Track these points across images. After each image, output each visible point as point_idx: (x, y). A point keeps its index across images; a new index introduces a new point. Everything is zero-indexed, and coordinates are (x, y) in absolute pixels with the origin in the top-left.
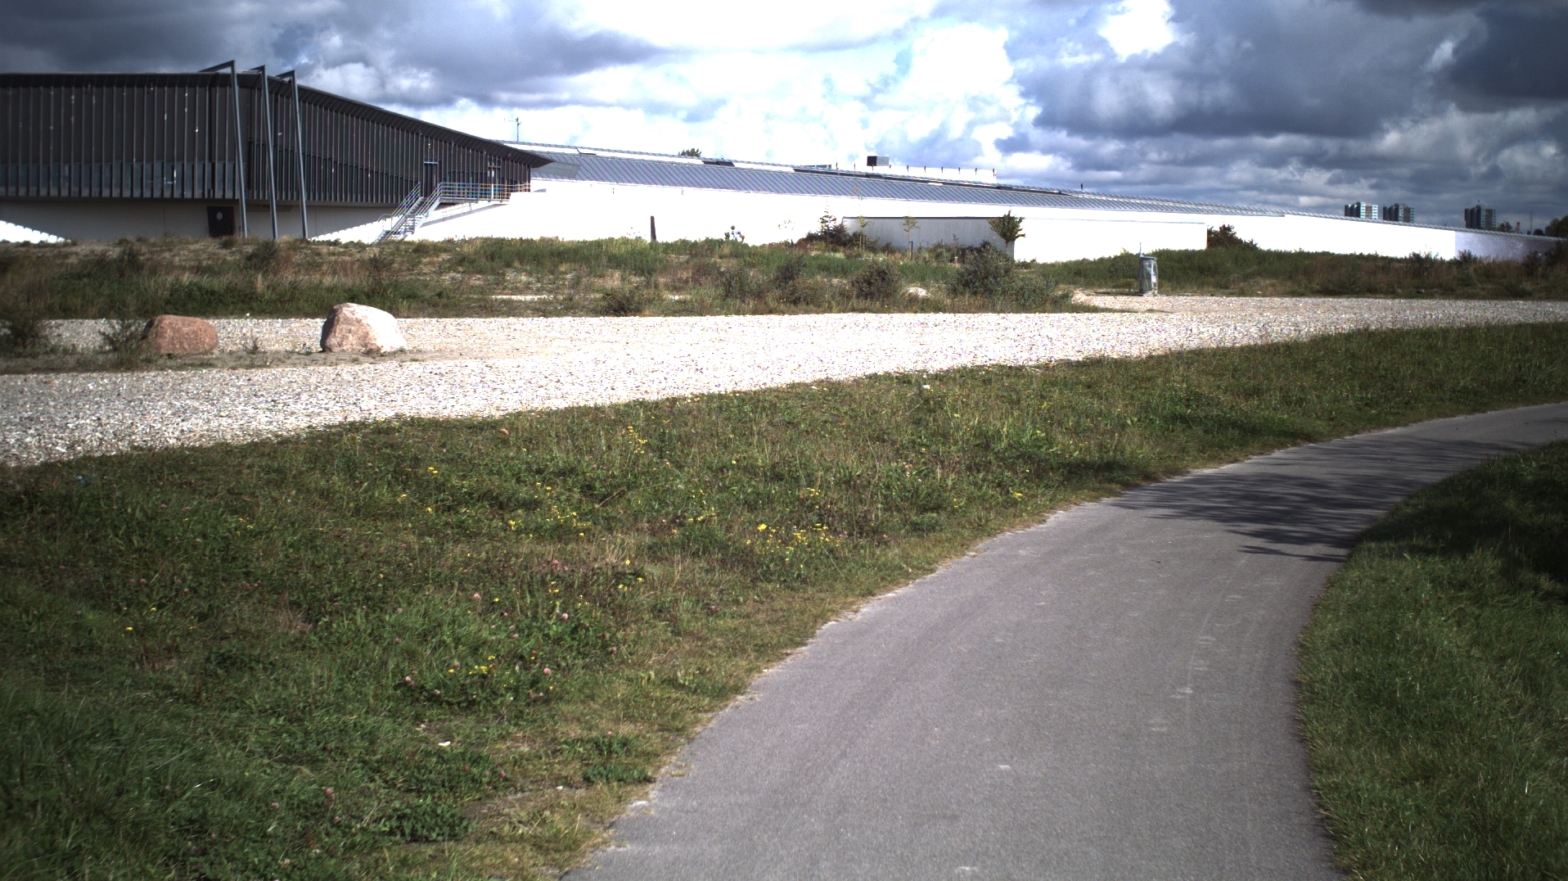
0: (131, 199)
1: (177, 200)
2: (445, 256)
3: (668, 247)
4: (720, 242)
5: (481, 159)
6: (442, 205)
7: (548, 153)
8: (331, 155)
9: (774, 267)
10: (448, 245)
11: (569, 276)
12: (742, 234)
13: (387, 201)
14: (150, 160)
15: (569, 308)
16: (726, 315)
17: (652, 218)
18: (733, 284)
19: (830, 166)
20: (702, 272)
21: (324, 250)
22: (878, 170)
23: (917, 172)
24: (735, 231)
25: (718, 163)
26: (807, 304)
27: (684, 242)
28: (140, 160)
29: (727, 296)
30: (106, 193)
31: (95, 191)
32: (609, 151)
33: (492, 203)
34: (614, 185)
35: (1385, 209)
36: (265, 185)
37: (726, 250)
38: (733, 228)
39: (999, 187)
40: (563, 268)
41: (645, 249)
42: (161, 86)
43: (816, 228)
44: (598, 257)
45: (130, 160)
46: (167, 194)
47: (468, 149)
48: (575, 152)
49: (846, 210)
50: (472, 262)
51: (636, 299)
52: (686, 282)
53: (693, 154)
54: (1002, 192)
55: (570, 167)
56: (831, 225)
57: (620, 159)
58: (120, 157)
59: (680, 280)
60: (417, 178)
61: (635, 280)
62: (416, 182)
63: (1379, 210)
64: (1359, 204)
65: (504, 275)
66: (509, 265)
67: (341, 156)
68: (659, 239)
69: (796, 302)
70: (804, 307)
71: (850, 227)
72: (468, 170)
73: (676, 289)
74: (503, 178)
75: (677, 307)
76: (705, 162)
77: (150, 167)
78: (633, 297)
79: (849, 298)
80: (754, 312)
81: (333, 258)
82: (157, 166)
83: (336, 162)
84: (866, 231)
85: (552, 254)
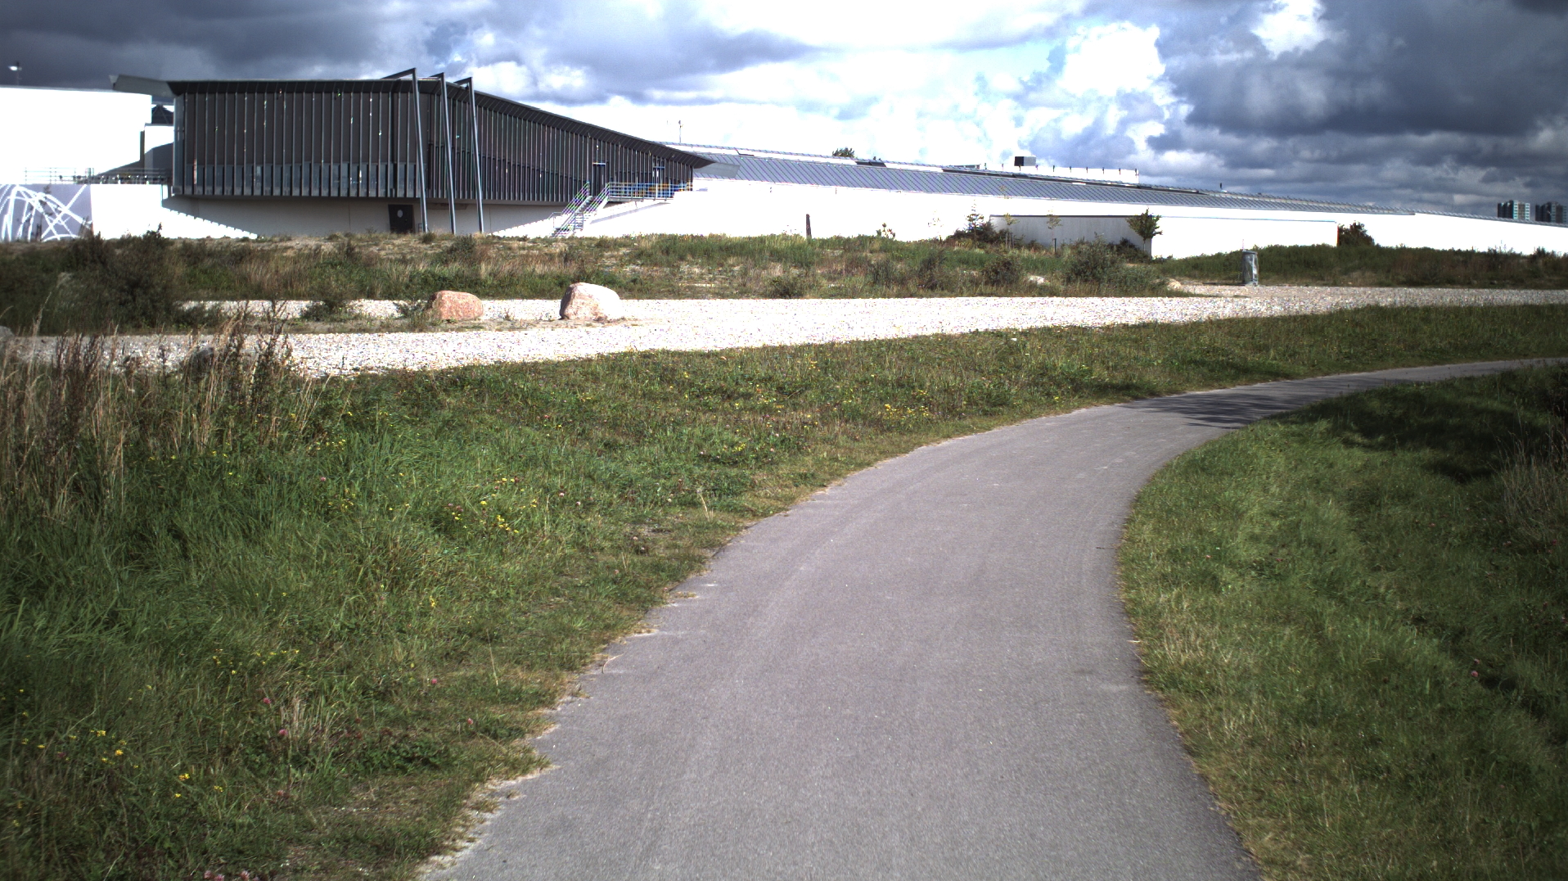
0: (320, 198)
1: (362, 198)
2: (623, 251)
3: (824, 243)
4: (871, 239)
5: (647, 159)
6: (610, 203)
7: (709, 154)
8: (505, 156)
9: (919, 260)
10: (626, 242)
11: (736, 268)
12: (893, 231)
13: (557, 200)
14: (337, 161)
15: (743, 292)
16: (874, 298)
17: (808, 216)
18: (880, 273)
19: (978, 166)
20: (854, 264)
21: (515, 245)
22: (1025, 170)
23: (1062, 172)
24: (886, 229)
25: (870, 163)
26: (943, 289)
27: (839, 239)
28: (328, 161)
29: (874, 283)
30: (296, 193)
31: (286, 190)
32: (766, 152)
33: (657, 202)
34: (771, 184)
35: (1537, 207)
36: (444, 186)
37: (877, 246)
38: (884, 226)
39: (1139, 187)
40: (731, 261)
41: (804, 245)
42: (347, 92)
43: (964, 226)
44: (761, 251)
45: (318, 161)
46: (353, 193)
47: (634, 151)
48: (734, 153)
49: (992, 208)
50: (650, 256)
51: (799, 285)
52: (841, 272)
53: (846, 154)
54: (1142, 192)
55: (730, 168)
56: (978, 223)
57: (777, 159)
58: (309, 158)
59: (835, 271)
60: (585, 179)
61: (795, 272)
62: (585, 182)
63: (1531, 208)
64: (1512, 203)
65: (678, 267)
66: (682, 258)
67: (515, 157)
68: (815, 235)
69: (933, 288)
70: (940, 292)
71: (997, 225)
72: (634, 170)
73: (831, 279)
74: (667, 179)
75: (834, 292)
76: (858, 163)
77: (337, 168)
78: (796, 283)
79: (977, 285)
80: (898, 296)
81: (525, 252)
82: (344, 167)
83: (509, 163)
84: (1012, 229)
85: (721, 249)
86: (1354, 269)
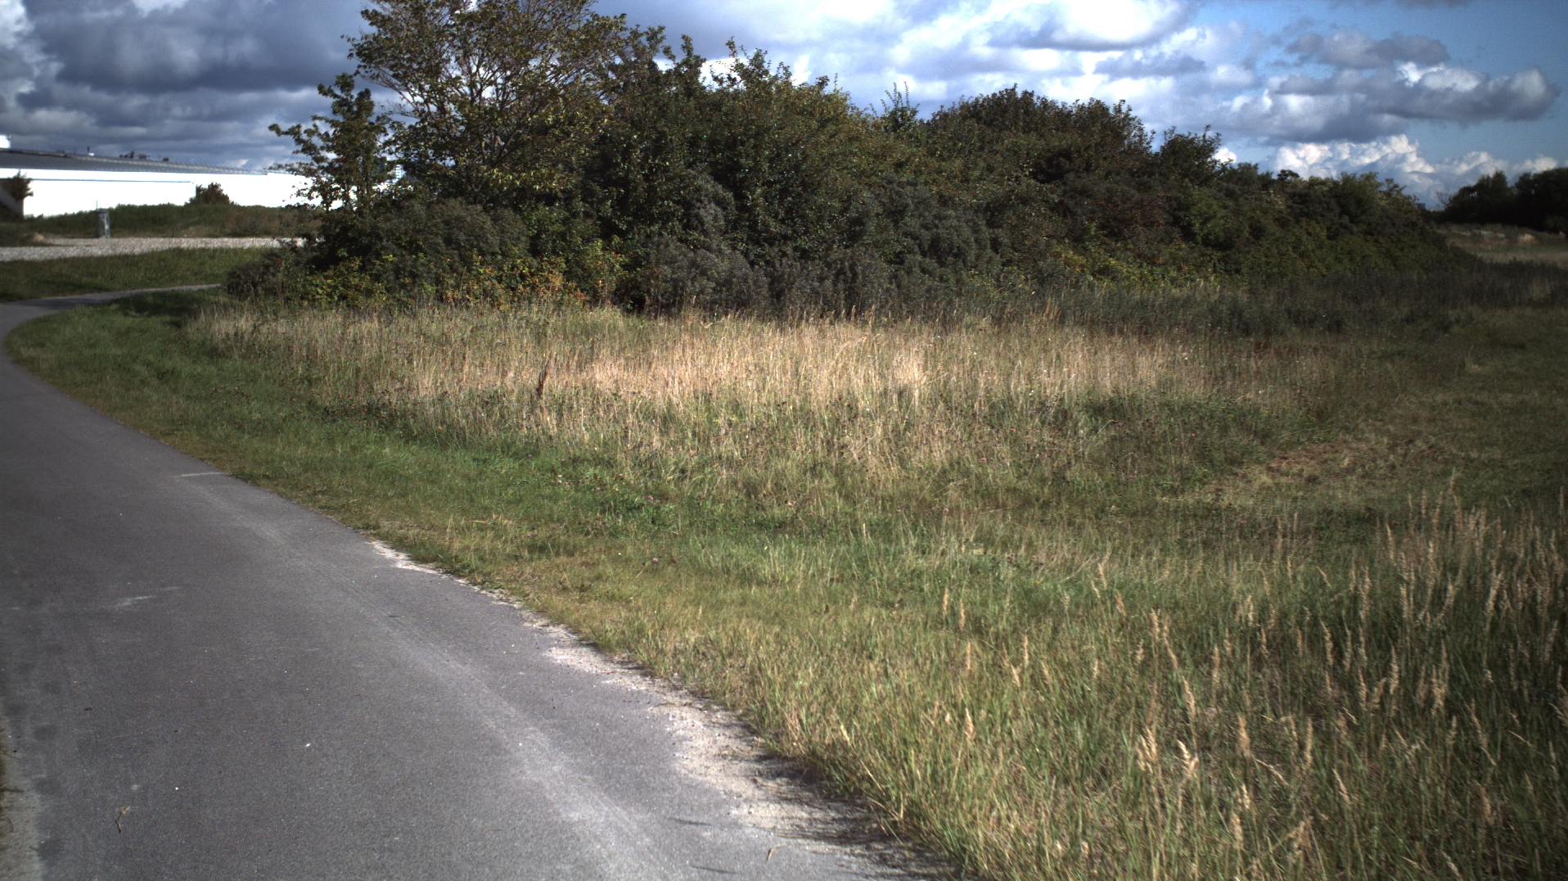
39: (11, 152)
54: (13, 156)
86: (193, 224)
